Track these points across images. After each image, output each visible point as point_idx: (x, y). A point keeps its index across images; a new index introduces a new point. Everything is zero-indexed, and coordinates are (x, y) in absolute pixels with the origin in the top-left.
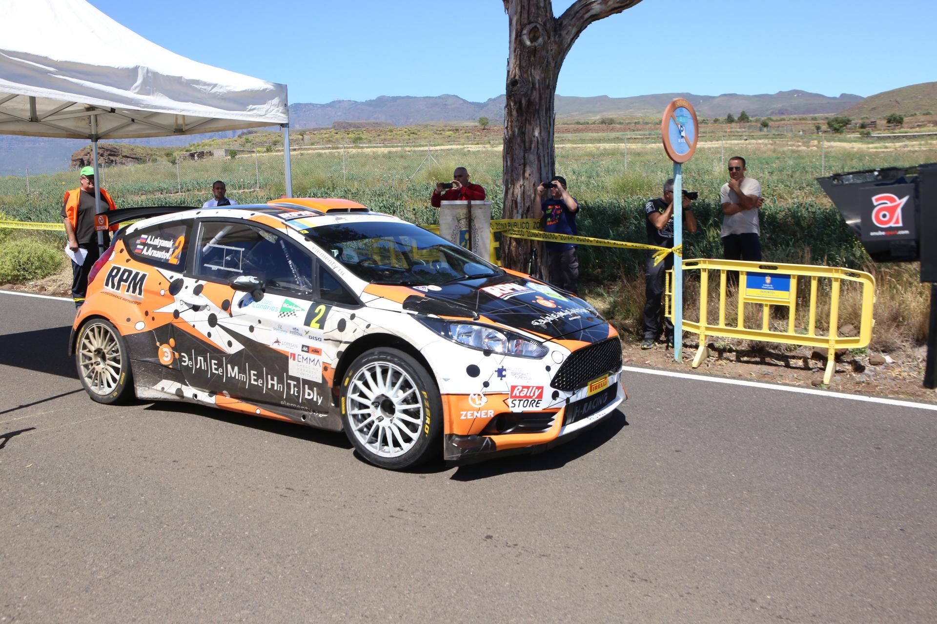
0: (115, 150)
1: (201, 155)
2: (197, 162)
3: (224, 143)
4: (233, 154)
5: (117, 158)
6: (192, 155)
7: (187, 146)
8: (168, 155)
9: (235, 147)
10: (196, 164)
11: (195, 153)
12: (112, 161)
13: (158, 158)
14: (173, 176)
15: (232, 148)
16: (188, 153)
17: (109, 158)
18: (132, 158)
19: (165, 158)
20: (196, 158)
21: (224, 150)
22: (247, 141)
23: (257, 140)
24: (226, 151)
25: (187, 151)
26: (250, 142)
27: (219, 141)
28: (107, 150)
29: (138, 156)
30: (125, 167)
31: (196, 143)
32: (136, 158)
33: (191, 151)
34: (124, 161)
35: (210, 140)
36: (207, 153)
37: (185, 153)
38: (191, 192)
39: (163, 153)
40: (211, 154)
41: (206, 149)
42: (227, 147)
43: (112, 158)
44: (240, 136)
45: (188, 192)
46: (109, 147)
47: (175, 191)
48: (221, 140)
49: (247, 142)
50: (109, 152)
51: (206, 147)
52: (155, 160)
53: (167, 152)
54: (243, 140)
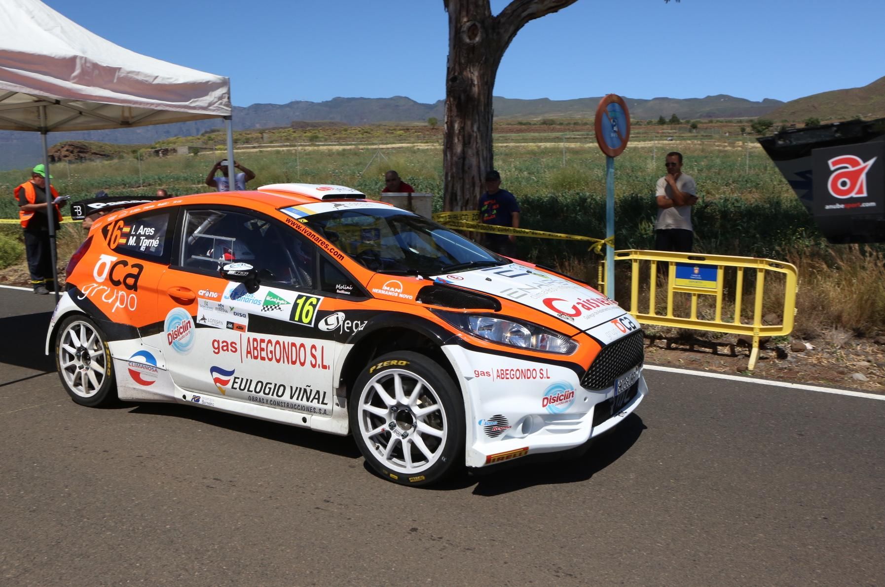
0: (84, 147)
1: (166, 152)
2: (161, 159)
3: (188, 141)
4: (195, 151)
5: (87, 155)
6: (157, 152)
7: (153, 144)
8: (134, 152)
9: (198, 144)
10: (160, 160)
11: (160, 150)
12: (82, 157)
13: (125, 155)
14: (136, 171)
15: (195, 145)
16: (153, 150)
17: (79, 155)
18: (101, 155)
19: (131, 155)
20: (161, 155)
21: (187, 147)
22: (210, 139)
23: (219, 138)
24: (190, 148)
25: (152, 148)
26: (212, 140)
27: (182, 139)
28: (77, 147)
29: (106, 153)
30: (93, 164)
31: (160, 140)
32: (104, 155)
33: (156, 148)
34: (93, 158)
35: (175, 138)
36: (171, 150)
37: (150, 150)
38: (153, 187)
39: (130, 150)
40: (175, 151)
41: (171, 147)
42: (190, 145)
43: (82, 155)
44: (203, 135)
45: (149, 187)
46: (79, 145)
47: (137, 185)
48: (184, 138)
49: (209, 140)
50: (78, 150)
51: (171, 145)
52: (121, 157)
53: (134, 149)
54: (206, 138)
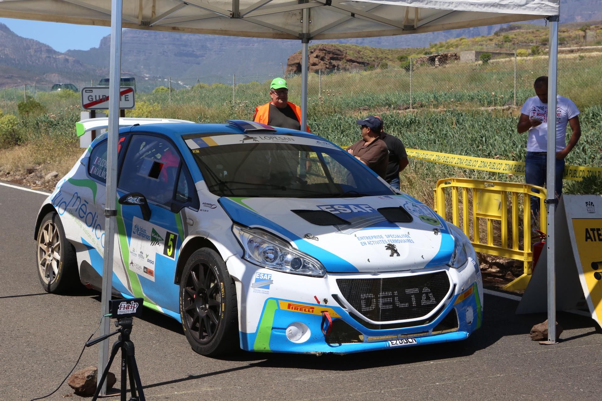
0: (338, 52)
1: (444, 59)
2: (437, 68)
3: (475, 43)
4: (485, 57)
5: (340, 63)
6: (432, 60)
7: (427, 47)
8: (402, 59)
9: (490, 47)
10: (436, 70)
11: (436, 56)
12: (334, 66)
13: (390, 63)
14: (405, 87)
15: (485, 49)
16: (427, 56)
17: (330, 63)
18: (359, 63)
19: (398, 62)
20: (437, 63)
21: (474, 52)
22: (507, 40)
23: (521, 39)
24: (478, 54)
25: (426, 54)
26: (510, 41)
27: (467, 40)
28: (329, 52)
29: (365, 60)
30: (348, 75)
31: (438, 43)
32: (363, 63)
33: (431, 53)
34: (348, 67)
35: (458, 39)
36: (452, 56)
37: (423, 56)
38: (425, 108)
39: (396, 56)
40: (456, 57)
41: (452, 51)
42: (478, 48)
43: (334, 62)
44: (497, 34)
45: (422, 109)
46: (332, 49)
47: (405, 106)
48: (471, 39)
49: (506, 42)
50: (331, 55)
51: (451, 49)
52: (385, 66)
53: (401, 55)
54: (501, 38)
